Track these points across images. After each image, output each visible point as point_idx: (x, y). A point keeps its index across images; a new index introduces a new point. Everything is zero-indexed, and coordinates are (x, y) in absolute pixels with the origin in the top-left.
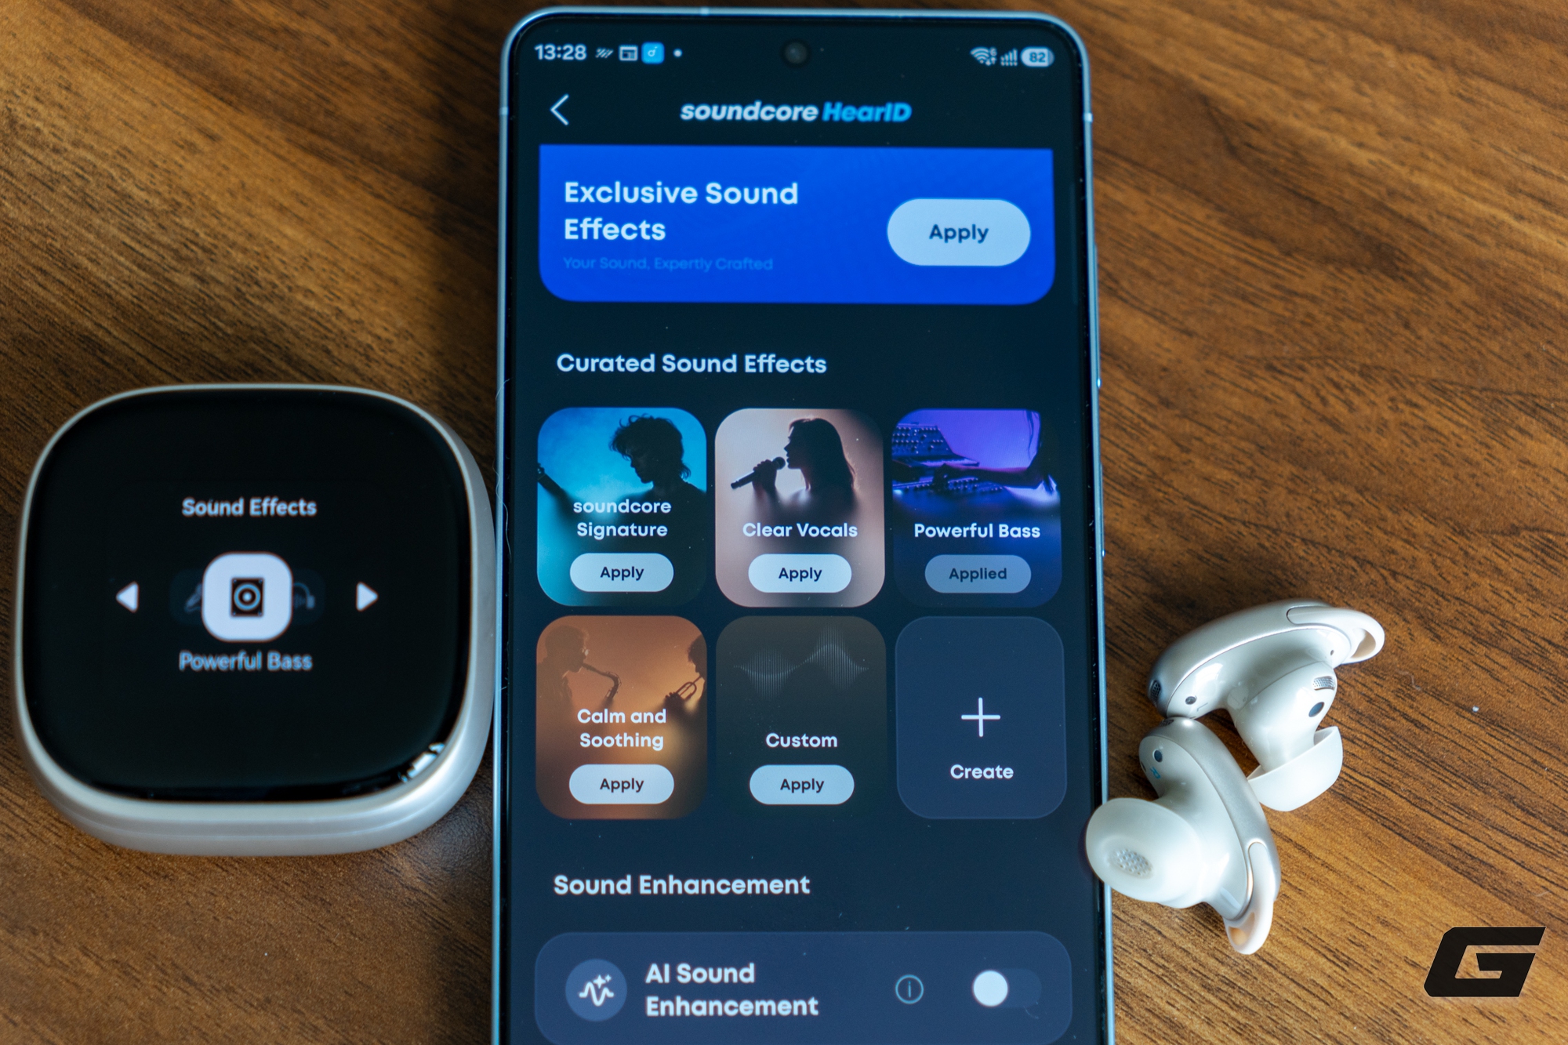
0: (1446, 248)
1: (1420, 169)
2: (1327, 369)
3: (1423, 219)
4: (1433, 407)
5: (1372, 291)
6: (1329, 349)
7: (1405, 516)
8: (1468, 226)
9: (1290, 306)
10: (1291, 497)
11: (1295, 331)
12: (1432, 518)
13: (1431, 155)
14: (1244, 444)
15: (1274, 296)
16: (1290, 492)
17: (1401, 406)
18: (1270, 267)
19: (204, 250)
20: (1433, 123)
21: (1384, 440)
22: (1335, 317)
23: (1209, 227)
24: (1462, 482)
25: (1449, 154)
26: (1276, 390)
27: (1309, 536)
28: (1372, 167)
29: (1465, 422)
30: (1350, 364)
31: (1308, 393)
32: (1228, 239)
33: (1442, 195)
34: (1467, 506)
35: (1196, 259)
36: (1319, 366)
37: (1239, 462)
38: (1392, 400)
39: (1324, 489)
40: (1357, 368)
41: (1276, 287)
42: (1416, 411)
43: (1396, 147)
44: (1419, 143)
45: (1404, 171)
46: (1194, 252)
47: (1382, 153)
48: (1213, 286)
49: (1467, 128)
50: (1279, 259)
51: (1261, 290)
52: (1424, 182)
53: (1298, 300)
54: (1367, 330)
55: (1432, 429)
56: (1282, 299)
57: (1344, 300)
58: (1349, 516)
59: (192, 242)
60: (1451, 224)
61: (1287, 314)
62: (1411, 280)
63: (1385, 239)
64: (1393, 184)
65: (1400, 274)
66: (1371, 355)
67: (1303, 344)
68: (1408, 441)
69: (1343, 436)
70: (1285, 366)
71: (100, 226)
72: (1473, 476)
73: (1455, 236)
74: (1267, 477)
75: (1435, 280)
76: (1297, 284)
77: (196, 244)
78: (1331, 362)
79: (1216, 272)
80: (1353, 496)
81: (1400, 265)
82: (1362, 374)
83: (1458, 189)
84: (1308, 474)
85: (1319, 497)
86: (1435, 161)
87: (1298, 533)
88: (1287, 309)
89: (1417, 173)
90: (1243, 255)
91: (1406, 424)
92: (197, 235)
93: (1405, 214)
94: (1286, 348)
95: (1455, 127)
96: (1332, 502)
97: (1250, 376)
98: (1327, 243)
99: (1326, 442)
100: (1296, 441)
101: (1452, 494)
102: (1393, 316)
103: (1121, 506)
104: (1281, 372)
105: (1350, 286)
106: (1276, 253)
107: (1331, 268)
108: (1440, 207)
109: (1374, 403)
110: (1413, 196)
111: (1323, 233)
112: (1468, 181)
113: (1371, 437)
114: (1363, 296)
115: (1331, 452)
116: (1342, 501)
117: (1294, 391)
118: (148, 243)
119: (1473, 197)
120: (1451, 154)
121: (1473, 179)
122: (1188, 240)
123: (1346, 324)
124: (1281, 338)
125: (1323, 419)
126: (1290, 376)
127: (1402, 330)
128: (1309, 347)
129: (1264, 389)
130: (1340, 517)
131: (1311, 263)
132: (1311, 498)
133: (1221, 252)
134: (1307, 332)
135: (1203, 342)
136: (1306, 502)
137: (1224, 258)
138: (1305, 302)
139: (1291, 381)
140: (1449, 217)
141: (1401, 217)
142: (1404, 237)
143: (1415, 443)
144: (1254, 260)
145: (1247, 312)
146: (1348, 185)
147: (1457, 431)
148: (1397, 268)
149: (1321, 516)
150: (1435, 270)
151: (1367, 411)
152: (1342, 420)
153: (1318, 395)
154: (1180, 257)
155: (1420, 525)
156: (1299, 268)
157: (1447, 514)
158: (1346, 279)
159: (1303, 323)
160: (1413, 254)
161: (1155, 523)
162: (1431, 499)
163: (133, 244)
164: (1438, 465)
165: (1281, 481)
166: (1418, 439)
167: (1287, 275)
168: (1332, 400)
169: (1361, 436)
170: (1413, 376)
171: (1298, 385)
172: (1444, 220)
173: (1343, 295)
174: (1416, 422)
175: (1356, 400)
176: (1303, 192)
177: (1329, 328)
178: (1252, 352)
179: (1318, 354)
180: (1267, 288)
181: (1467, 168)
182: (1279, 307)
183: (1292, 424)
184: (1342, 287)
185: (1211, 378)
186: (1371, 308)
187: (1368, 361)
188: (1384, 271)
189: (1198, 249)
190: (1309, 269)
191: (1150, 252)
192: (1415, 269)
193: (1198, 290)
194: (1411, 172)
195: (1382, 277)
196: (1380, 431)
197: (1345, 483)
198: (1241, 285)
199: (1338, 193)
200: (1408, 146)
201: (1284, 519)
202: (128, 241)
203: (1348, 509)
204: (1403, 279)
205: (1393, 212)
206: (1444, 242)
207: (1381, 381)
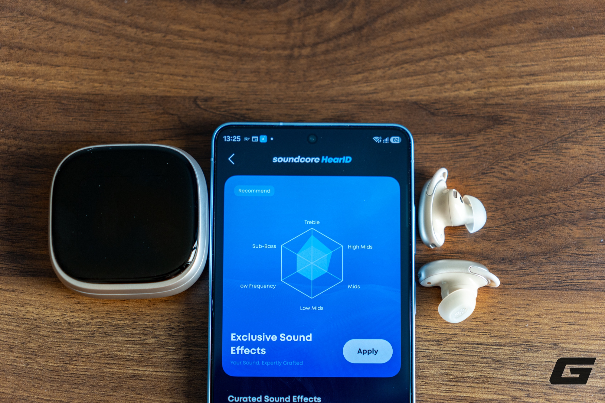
0: (512, 106)
1: (490, 87)
2: (500, 164)
3: (500, 101)
4: (537, 157)
5: (499, 132)
6: (496, 158)
7: (548, 195)
8: (514, 96)
9: (478, 151)
10: (512, 209)
11: (484, 158)
12: (556, 191)
13: (491, 80)
14: (489, 202)
15: (471, 151)
16: (511, 208)
17: (527, 162)
18: (465, 143)
19: (151, 328)
20: (486, 70)
21: (528, 176)
22: (493, 147)
23: (441, 142)
24: (558, 175)
25: (496, 77)
26: (489, 180)
27: (524, 218)
28: (476, 94)
29: (548, 156)
30: (506, 159)
31: (498, 175)
32: (448, 142)
33: (501, 90)
34: (564, 181)
35: (442, 154)
36: (497, 165)
37: (491, 208)
38: (524, 162)
39: (520, 201)
40: (508, 158)
41: (470, 148)
42: (533, 161)
43: (479, 84)
44: (485, 79)
45: (486, 90)
46: (440, 152)
47: (477, 88)
48: (452, 159)
49: (496, 66)
50: (466, 139)
51: (466, 152)
52: (494, 90)
53: (479, 148)
54: (504, 145)
55: (540, 164)
56: (474, 151)
57: (492, 140)
58: (532, 205)
59: (146, 328)
60: (509, 98)
61: (478, 154)
62: (508, 122)
63: (493, 114)
64: (485, 96)
65: (503, 122)
66: (510, 152)
67: (488, 161)
68: (535, 172)
69: (516, 182)
70: (487, 171)
71: (115, 340)
72: (560, 171)
73: (512, 101)
74: (502, 207)
75: (514, 118)
76: (476, 144)
77: (147, 328)
78: (499, 161)
79: (450, 154)
80: (530, 198)
81: (502, 119)
82: (511, 160)
83: (504, 86)
84: (513, 199)
85: (520, 204)
86: (493, 81)
87: (521, 219)
88: (477, 153)
89: (490, 88)
90: (455, 144)
91: (532, 167)
92: (146, 324)
93: (494, 103)
94: (484, 165)
95: (493, 67)
96: (525, 204)
97: (479, 180)
98: (477, 125)
99: (512, 186)
100: (504, 191)
101: (557, 180)
102: (509, 136)
103: (465, 242)
104: (487, 173)
105: (491, 135)
106: (464, 138)
107: (483, 133)
108: (503, 95)
109: (519, 166)
110: (493, 96)
111: (474, 123)
112: (506, 82)
113: (524, 177)
114: (497, 135)
115: (515, 189)
116: (527, 201)
117: (494, 177)
118: (133, 336)
119: (510, 86)
120: (496, 76)
121: (507, 80)
122: (436, 149)
123: (497, 147)
124: (481, 163)
125: (507, 180)
126: (490, 173)
127: (514, 139)
128: (491, 161)
129: (485, 181)
130: (530, 207)
131: (476, 135)
132: (518, 206)
133: (448, 147)
134: (487, 156)
135: (459, 178)
136: (517, 208)
137: (450, 148)
138: (481, 148)
139: (491, 174)
140: (507, 96)
141: (493, 105)
142: (498, 110)
143: (538, 171)
144: (459, 144)
145: (466, 161)
146: (473, 104)
147: (548, 160)
148: (502, 121)
149: (524, 210)
150: (512, 115)
151: (519, 170)
152: (513, 177)
153: (502, 173)
154: (437, 156)
155: (554, 195)
156: (473, 138)
157: (559, 187)
158: (489, 133)
159: (484, 154)
160: (504, 114)
161: (478, 241)
162: (553, 185)
163: (129, 339)
164: (548, 174)
165: (506, 206)
166: (538, 169)
167: (471, 142)
168: (506, 173)
169: (521, 178)
170: (525, 151)
171: (494, 174)
172: (506, 98)
173: (491, 139)
174: (535, 165)
175: (513, 168)
176: (461, 114)
177: (493, 151)
178: (475, 172)
179: (494, 161)
180: (468, 150)
181: (504, 78)
182: (475, 154)
183: (500, 187)
184: (489, 136)
185: (468, 187)
186: (501, 138)
187: (510, 155)
188: (498, 124)
189: (441, 150)
190: (477, 137)
191: (428, 160)
192: (507, 118)
193: (448, 163)
194: (488, 89)
195: (499, 126)
196: (525, 174)
197: (525, 195)
198: (460, 154)
199: (471, 108)
200: (483, 82)
201: (514, 217)
202: (126, 339)
203: (530, 203)
204: (505, 123)
205: (490, 105)
206: (510, 105)
207: (517, 158)
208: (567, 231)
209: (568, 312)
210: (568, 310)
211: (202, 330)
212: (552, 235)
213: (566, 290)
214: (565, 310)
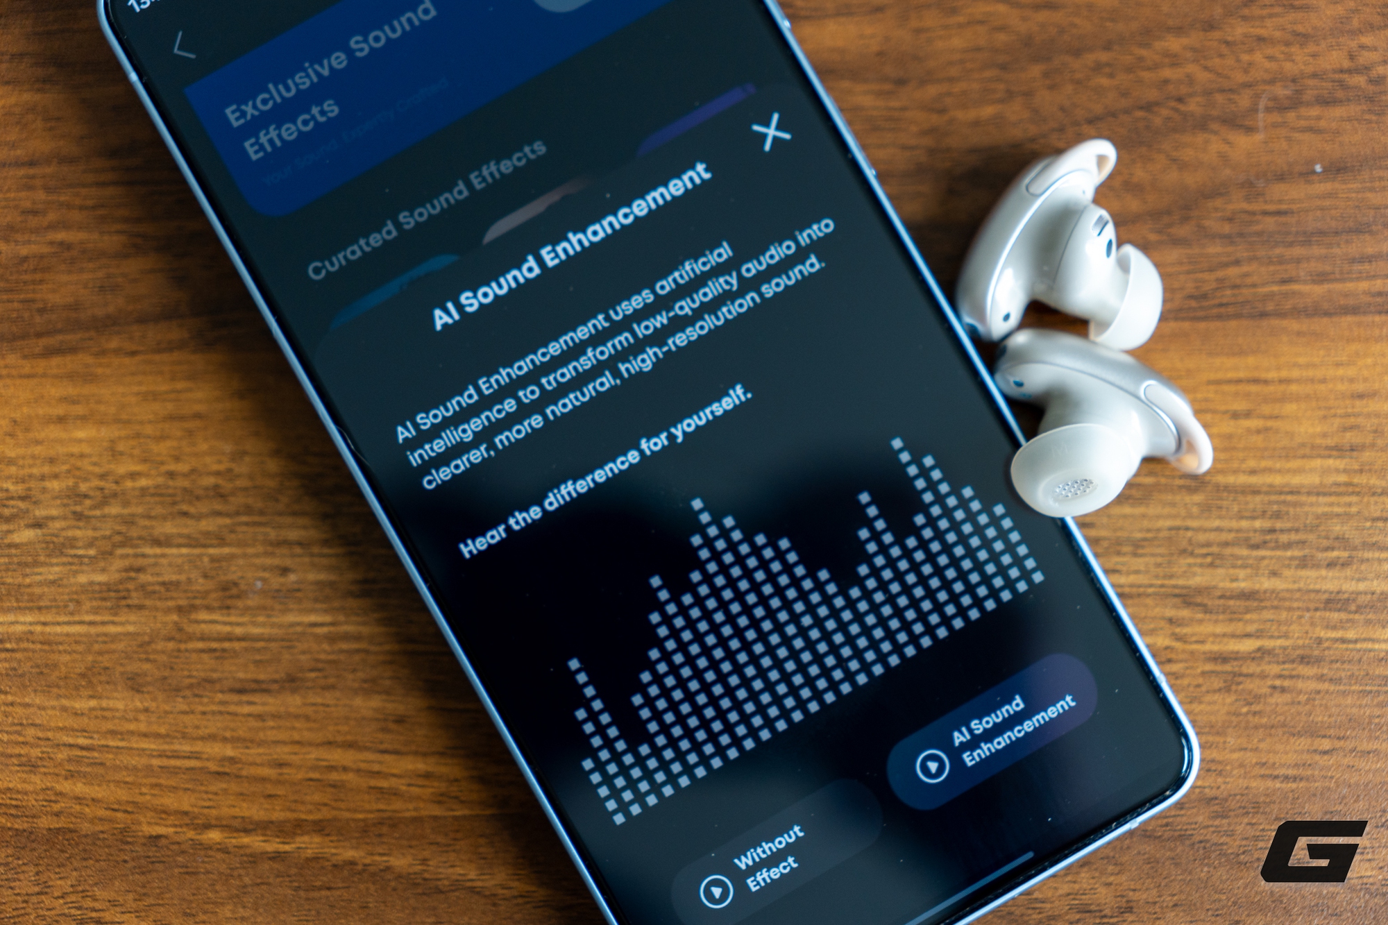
208: (1216, 146)
209: (1230, 382)
210: (1230, 375)
211: (170, 495)
212: (1174, 160)
213: (1219, 317)
214: (1220, 376)
